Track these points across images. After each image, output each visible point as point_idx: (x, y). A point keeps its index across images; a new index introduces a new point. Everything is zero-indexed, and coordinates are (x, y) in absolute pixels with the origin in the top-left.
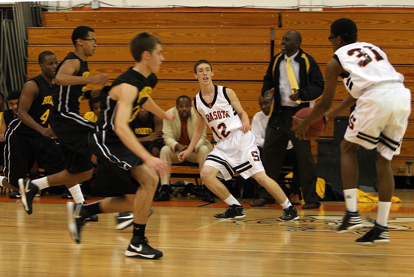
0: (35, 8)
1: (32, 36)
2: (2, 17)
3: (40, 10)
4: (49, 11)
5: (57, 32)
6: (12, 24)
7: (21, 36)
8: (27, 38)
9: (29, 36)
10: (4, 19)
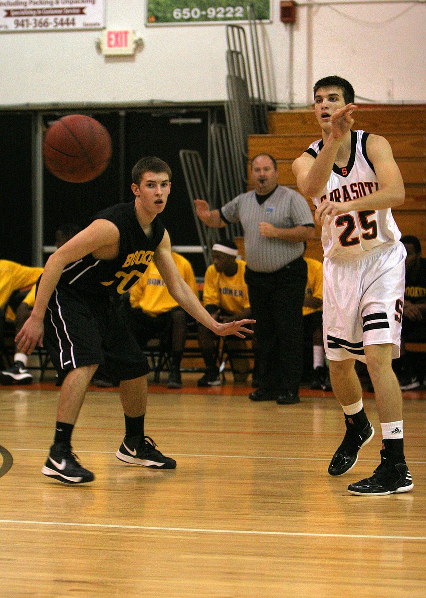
0: (258, 106)
1: (254, 148)
2: (209, 119)
3: (266, 109)
4: (279, 111)
5: (291, 142)
6: (224, 132)
7: (237, 149)
8: (246, 150)
9: (250, 148)
10: (212, 122)
